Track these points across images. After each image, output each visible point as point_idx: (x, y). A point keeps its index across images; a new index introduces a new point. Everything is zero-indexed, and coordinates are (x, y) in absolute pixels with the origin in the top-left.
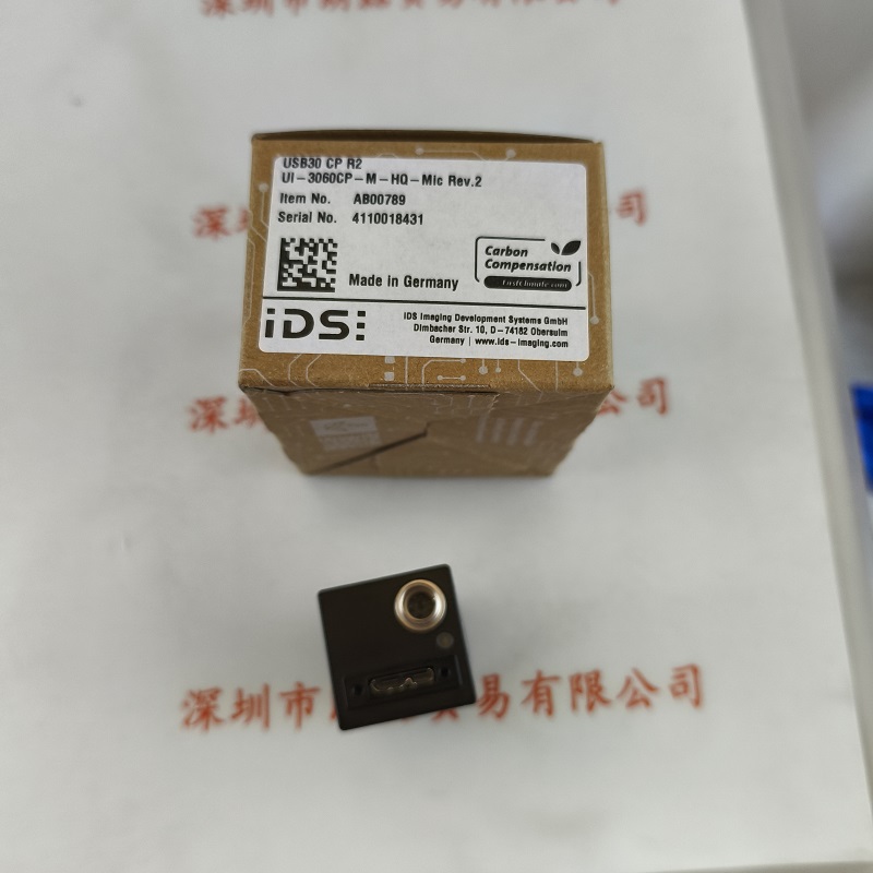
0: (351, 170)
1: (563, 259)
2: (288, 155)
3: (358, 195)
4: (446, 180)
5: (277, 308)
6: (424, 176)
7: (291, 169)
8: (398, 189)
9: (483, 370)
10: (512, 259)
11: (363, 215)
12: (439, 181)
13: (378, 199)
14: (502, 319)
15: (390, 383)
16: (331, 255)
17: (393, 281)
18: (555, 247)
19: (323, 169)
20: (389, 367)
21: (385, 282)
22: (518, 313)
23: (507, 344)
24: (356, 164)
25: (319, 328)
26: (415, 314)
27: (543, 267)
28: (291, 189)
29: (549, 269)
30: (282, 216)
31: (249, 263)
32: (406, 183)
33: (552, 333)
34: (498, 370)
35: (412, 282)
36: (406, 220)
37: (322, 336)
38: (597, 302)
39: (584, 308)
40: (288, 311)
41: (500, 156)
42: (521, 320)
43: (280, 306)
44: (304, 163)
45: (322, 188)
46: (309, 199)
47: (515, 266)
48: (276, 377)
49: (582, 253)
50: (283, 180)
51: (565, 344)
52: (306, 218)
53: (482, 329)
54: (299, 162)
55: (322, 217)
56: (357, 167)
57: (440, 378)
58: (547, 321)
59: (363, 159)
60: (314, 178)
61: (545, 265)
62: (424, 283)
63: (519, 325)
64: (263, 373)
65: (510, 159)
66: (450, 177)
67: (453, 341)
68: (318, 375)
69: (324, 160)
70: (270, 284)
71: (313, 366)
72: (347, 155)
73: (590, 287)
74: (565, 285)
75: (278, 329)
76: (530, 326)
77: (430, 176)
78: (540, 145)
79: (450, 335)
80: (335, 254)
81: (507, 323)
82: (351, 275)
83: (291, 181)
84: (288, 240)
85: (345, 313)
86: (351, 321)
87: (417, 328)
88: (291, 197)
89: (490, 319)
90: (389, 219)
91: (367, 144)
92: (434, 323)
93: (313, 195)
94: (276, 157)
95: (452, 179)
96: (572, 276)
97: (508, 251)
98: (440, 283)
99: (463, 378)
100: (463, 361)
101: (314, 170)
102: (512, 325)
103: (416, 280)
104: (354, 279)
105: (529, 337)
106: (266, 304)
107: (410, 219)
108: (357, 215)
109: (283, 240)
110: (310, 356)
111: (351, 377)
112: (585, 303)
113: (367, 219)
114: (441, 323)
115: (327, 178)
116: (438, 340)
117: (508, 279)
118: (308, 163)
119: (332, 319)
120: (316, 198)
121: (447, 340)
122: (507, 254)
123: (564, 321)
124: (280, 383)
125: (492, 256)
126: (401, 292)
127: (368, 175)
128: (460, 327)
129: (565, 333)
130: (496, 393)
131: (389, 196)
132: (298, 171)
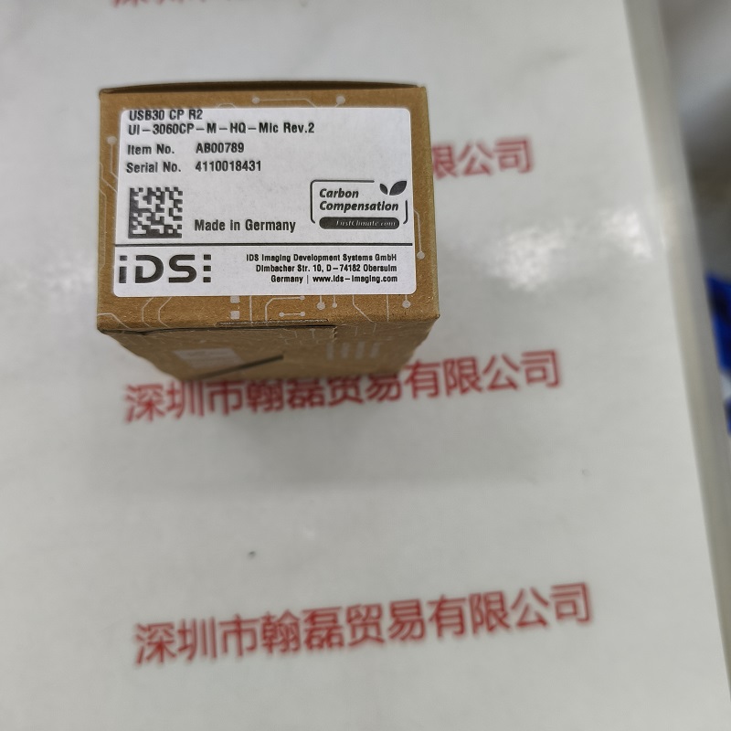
0: (193, 121)
1: (391, 199)
2: (132, 108)
3: (200, 145)
4: (281, 128)
5: (128, 255)
6: (261, 124)
7: (137, 122)
8: (236, 137)
9: (321, 306)
10: (344, 200)
11: (205, 163)
12: (275, 129)
13: (217, 147)
14: (337, 258)
15: (235, 321)
16: (177, 202)
17: (235, 226)
18: (383, 188)
19: (166, 120)
20: (234, 307)
21: (227, 226)
22: (351, 251)
23: (342, 281)
24: (197, 114)
25: (168, 272)
26: (257, 256)
27: (373, 207)
28: (136, 140)
29: (379, 209)
30: (131, 167)
31: (101, 213)
32: (244, 131)
33: (382, 269)
34: (335, 305)
35: (253, 225)
36: (245, 166)
37: (172, 280)
38: (422, 238)
39: (411, 244)
40: (139, 258)
41: (331, 102)
42: (354, 258)
43: (131, 253)
44: (148, 116)
45: (165, 139)
46: (154, 149)
47: (347, 207)
48: (131, 319)
49: (408, 193)
50: (130, 133)
51: (395, 279)
52: (152, 168)
53: (318, 268)
54: (144, 115)
55: (167, 166)
56: (198, 117)
57: (282, 315)
58: (378, 257)
59: (203, 109)
60: (158, 129)
61: (375, 205)
62: (264, 226)
63: (352, 263)
64: (118, 316)
65: (341, 106)
66: (285, 124)
67: (293, 279)
68: (169, 317)
69: (167, 111)
70: (121, 233)
71: (164, 309)
72: (188, 106)
73: (416, 224)
74: (393, 223)
75: (131, 275)
76: (362, 263)
77: (266, 124)
78: (367, 91)
79: (290, 274)
80: (180, 201)
81: (342, 262)
82: (196, 221)
83: (136, 133)
84: (136, 190)
85: (191, 257)
86: (197, 264)
87: (259, 268)
88: (138, 149)
89: (325, 258)
90: (230, 166)
91: (206, 95)
92: (274, 264)
93: (158, 145)
94: (122, 110)
95: (287, 126)
96: (399, 214)
97: (341, 193)
98: (279, 226)
99: (303, 314)
100: (303, 298)
101: (158, 122)
102: (346, 263)
103: (257, 224)
104: (199, 225)
105: (362, 273)
106: (118, 252)
107: (249, 165)
108: (199, 163)
109: (132, 190)
110: (161, 299)
111: (200, 316)
112: (412, 241)
113: (209, 166)
114: (281, 263)
115: (170, 129)
116: (279, 279)
117: (341, 219)
118: (153, 115)
119: (180, 263)
120: (160, 148)
121: (287, 279)
122: (339, 196)
123: (393, 257)
124: (135, 325)
125: (326, 199)
126: (243, 235)
127: (209, 125)
128: (299, 266)
129: (394, 268)
130: (334, 326)
131: (229, 144)
132: (144, 123)
